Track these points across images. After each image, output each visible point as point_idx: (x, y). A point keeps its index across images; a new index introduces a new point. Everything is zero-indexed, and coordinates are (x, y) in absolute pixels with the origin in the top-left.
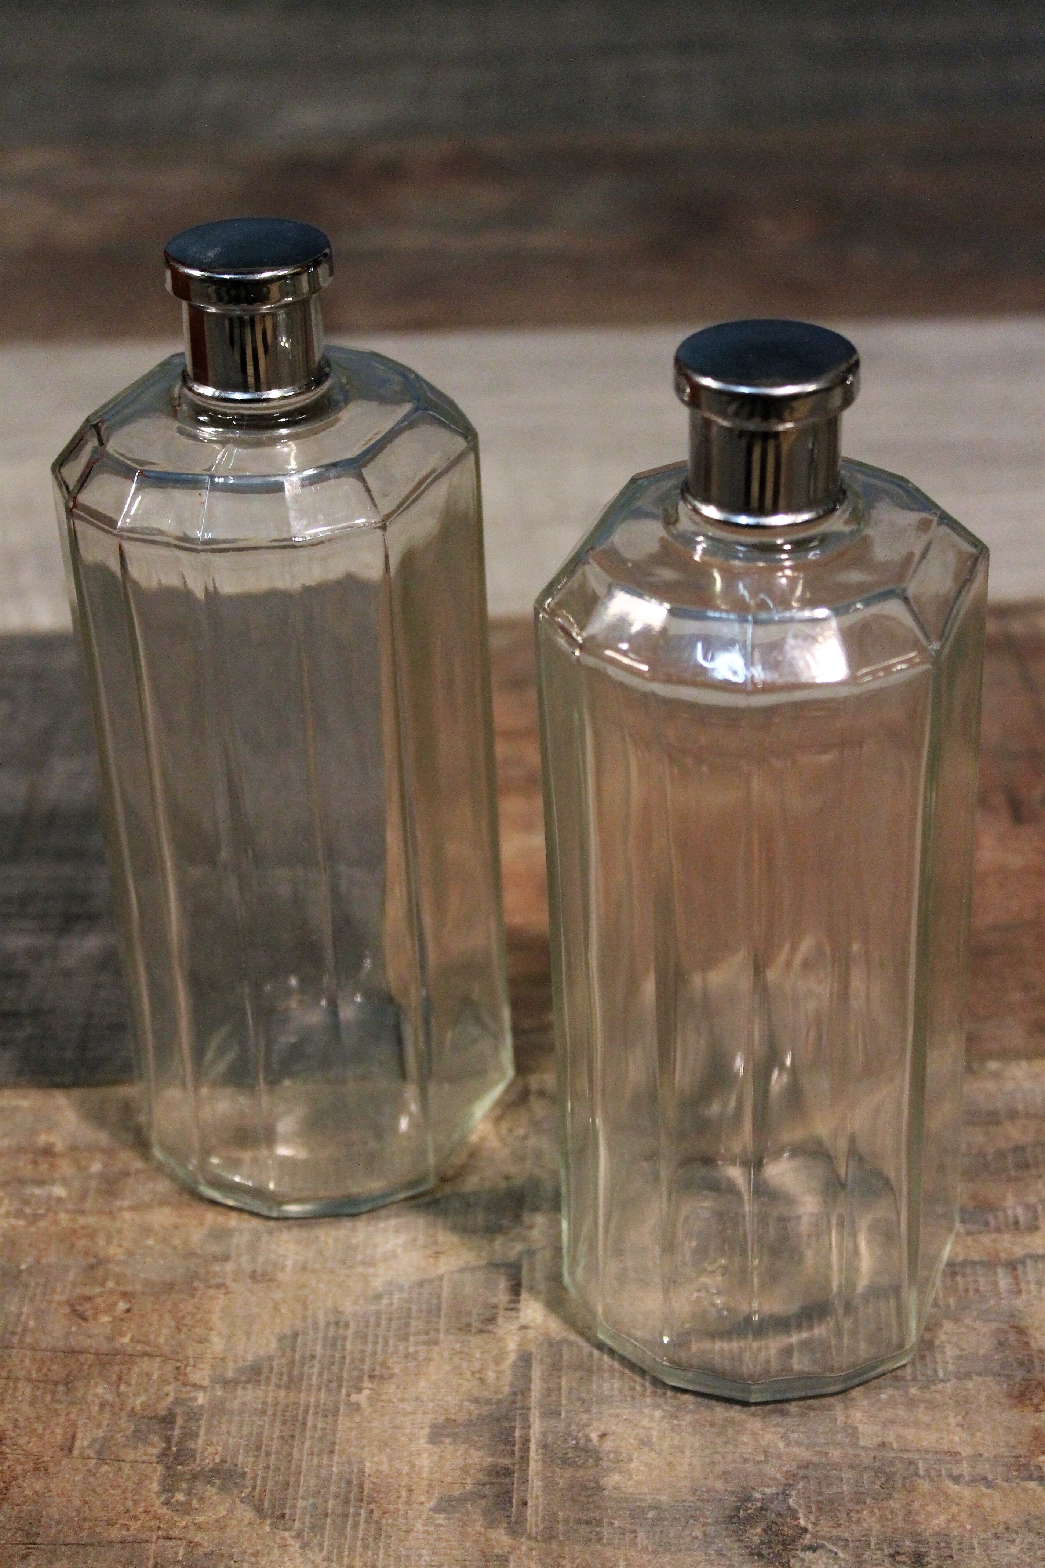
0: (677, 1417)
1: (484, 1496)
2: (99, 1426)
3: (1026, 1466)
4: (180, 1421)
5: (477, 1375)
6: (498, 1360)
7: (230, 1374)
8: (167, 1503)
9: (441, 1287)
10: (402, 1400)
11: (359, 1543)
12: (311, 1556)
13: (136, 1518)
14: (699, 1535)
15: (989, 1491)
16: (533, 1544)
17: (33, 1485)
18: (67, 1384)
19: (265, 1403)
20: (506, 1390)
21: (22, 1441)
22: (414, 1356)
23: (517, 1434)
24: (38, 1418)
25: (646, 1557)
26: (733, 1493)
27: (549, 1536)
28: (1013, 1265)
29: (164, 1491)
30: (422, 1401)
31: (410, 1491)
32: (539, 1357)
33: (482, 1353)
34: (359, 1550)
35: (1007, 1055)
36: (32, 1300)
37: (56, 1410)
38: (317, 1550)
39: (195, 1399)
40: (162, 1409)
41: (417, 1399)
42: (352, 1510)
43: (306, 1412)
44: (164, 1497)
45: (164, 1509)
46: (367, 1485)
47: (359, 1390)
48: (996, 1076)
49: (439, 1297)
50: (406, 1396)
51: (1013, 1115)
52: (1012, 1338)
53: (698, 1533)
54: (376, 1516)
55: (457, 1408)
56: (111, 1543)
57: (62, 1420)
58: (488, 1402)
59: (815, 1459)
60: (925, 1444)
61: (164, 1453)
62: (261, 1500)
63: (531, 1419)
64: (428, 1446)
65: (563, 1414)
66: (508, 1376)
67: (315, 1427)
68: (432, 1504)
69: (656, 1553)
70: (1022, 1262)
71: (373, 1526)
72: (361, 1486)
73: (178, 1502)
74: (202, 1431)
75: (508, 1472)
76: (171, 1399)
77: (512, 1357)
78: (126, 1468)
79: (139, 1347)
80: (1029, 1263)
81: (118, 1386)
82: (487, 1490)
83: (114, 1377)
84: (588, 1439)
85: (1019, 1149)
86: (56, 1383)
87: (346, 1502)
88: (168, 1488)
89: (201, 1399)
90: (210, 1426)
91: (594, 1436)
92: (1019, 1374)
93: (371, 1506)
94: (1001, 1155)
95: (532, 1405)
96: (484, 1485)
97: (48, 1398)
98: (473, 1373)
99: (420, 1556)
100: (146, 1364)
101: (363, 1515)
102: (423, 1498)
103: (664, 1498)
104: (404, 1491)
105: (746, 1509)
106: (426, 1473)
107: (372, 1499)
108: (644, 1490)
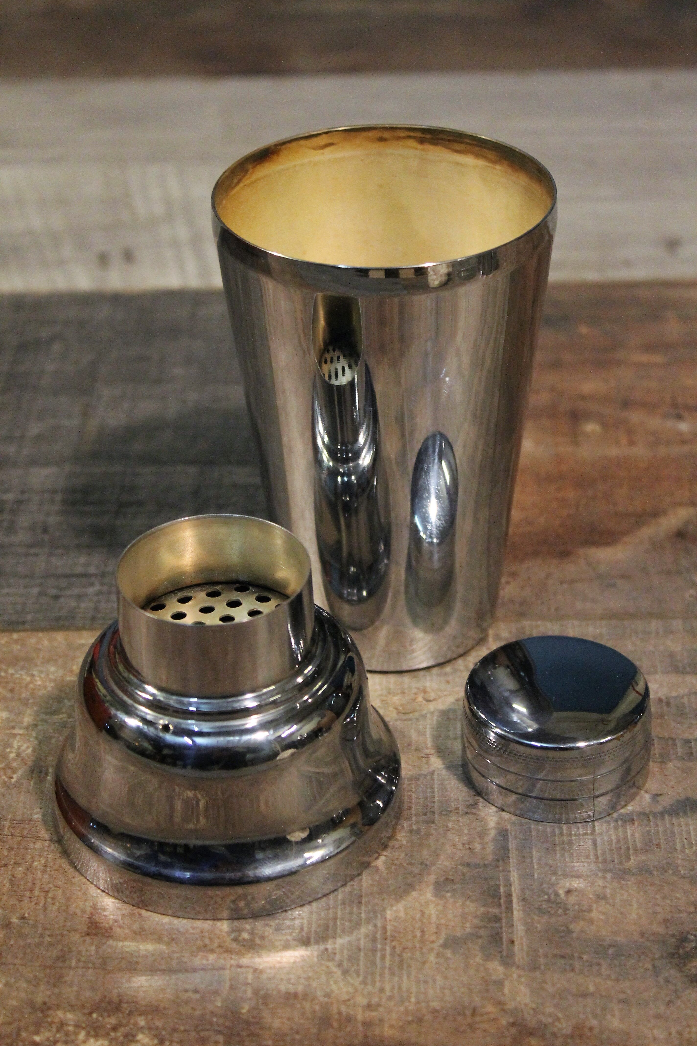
0: (624, 880)
1: (480, 937)
5: (467, 846)
6: (481, 835)
8: (236, 940)
9: (433, 780)
10: (411, 864)
11: (387, 971)
12: (350, 979)
14: (650, 967)
16: (521, 972)
20: (490, 857)
22: (418, 832)
23: (502, 890)
25: (610, 983)
26: (673, 935)
27: (534, 967)
29: (233, 931)
30: (426, 865)
31: (423, 932)
32: (513, 834)
33: (469, 830)
34: (387, 976)
38: (355, 975)
41: (422, 863)
42: (379, 946)
44: (233, 936)
45: (234, 945)
46: (389, 928)
49: (432, 788)
50: (413, 861)
53: (649, 965)
54: (398, 950)
55: (454, 870)
56: (195, 970)
58: (477, 866)
62: (309, 938)
63: (512, 879)
64: (434, 899)
65: (536, 875)
66: (490, 847)
68: (441, 941)
69: (617, 980)
71: (397, 959)
72: (384, 928)
73: (244, 940)
75: (498, 919)
77: (493, 833)
82: (482, 932)
84: (557, 894)
87: (374, 940)
88: (236, 928)
91: (561, 892)
93: (394, 943)
95: (511, 869)
96: (480, 928)
98: (464, 844)
99: (435, 981)
101: (388, 950)
102: (433, 938)
103: (620, 939)
104: (418, 934)
105: (684, 948)
106: (434, 919)
107: (394, 939)
108: (604, 933)
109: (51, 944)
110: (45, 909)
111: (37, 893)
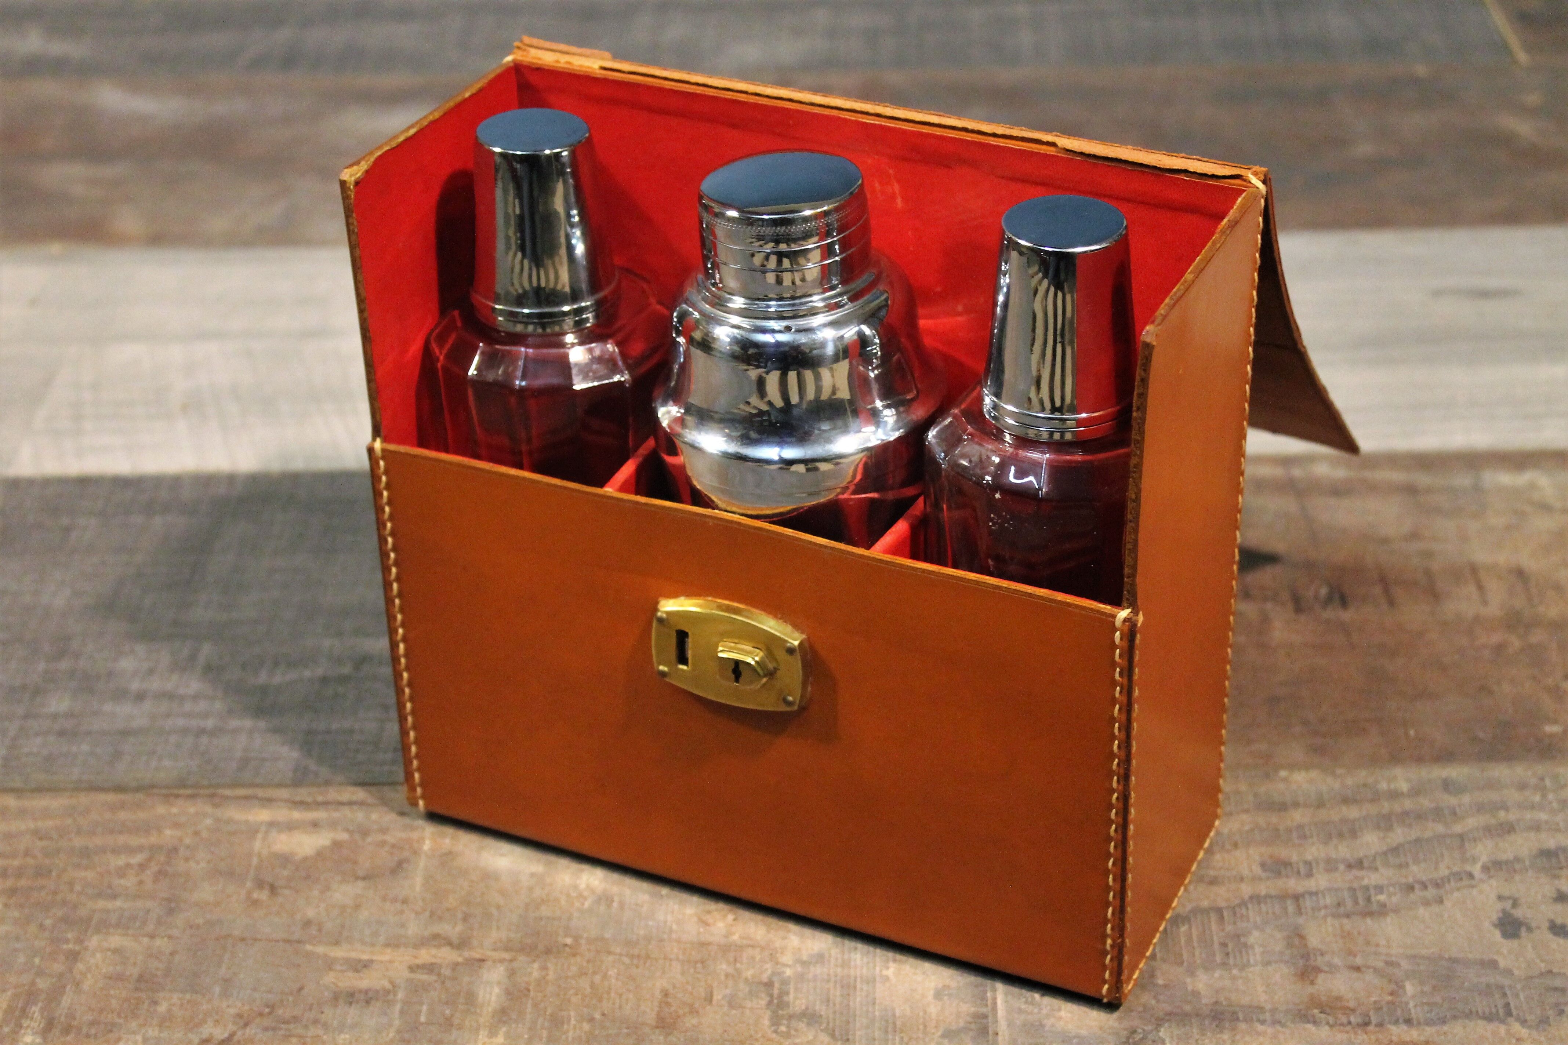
1: (971, 1030)
2: (726, 987)
3: (1305, 1016)
4: (777, 985)
7: (805, 958)
8: (775, 1032)
10: (915, 974)
13: (757, 1040)
15: (1283, 1030)
17: (690, 1021)
18: (702, 962)
19: (829, 975)
21: (680, 995)
24: (688, 983)
26: (1125, 1029)
28: (1297, 898)
29: (773, 1025)
31: (925, 1027)
35: (1293, 767)
36: (672, 912)
37: (698, 978)
39: (784, 972)
40: (765, 978)
42: (890, 1037)
43: (855, 981)
44: (773, 1028)
45: (774, 1035)
46: (898, 1023)
47: (888, 968)
48: (1285, 780)
51: (1296, 805)
52: (1296, 941)
54: (905, 1040)
57: (703, 984)
59: (1175, 1010)
60: (1243, 1002)
61: (770, 1003)
62: (834, 1031)
64: (933, 1001)
67: (862, 989)
68: (939, 1033)
70: (1302, 895)
72: (894, 1024)
73: (782, 1032)
74: (792, 991)
75: (985, 1016)
76: (769, 972)
78: (748, 1012)
79: (745, 942)
80: (1307, 896)
81: (735, 965)
82: (973, 1026)
83: (732, 959)
85: (1300, 827)
86: (696, 962)
87: (886, 1032)
88: (776, 1021)
89: (788, 972)
90: (796, 989)
92: (1301, 963)
93: (902, 1035)
94: (1289, 831)
96: (970, 1023)
97: (692, 970)
100: (750, 951)
101: (897, 1038)
102: (933, 1031)
103: (1083, 1032)
104: (921, 1027)
105: (1134, 1038)
106: (934, 1016)
107: (902, 1031)
108: (1070, 1027)
109: (628, 1034)
110: (620, 1007)
111: (613, 995)
